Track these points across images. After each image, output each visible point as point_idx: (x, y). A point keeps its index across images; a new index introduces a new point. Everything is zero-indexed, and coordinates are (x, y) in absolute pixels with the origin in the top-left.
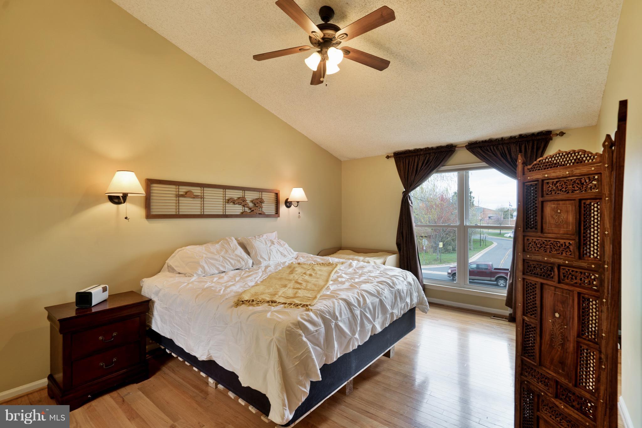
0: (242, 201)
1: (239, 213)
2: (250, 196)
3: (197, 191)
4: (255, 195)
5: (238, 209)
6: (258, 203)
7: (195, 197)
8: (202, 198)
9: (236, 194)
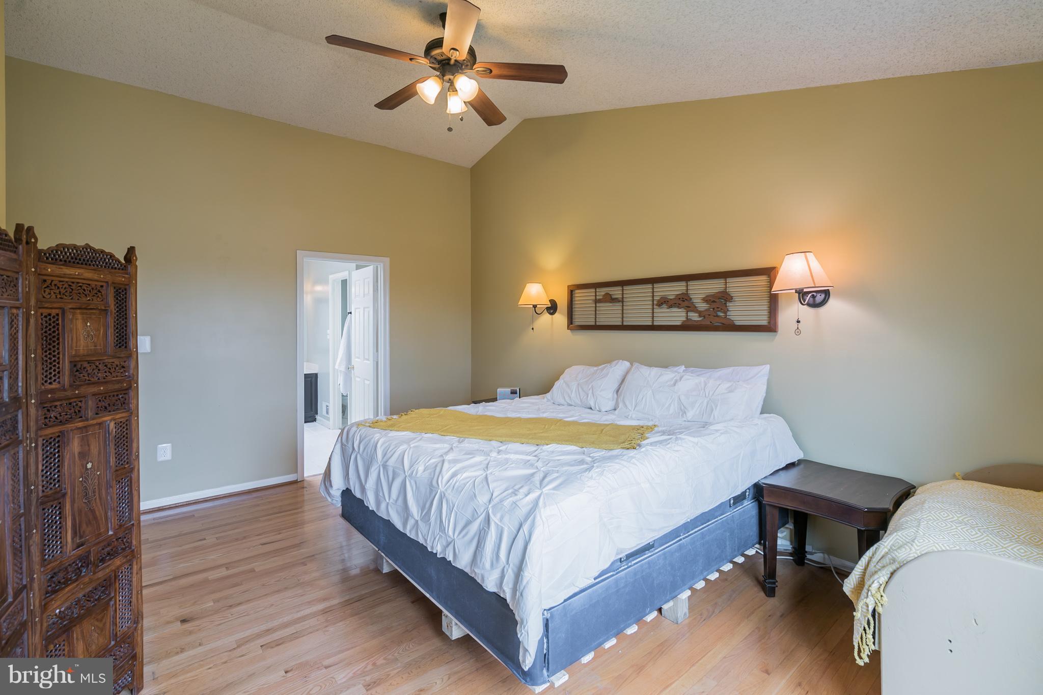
0: (684, 301)
1: (679, 323)
2: (699, 291)
3: (616, 292)
4: (714, 286)
5: (677, 316)
6: (722, 300)
7: (613, 300)
8: (622, 301)
9: (673, 290)
